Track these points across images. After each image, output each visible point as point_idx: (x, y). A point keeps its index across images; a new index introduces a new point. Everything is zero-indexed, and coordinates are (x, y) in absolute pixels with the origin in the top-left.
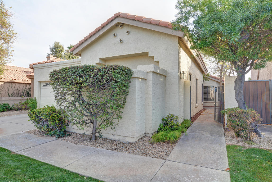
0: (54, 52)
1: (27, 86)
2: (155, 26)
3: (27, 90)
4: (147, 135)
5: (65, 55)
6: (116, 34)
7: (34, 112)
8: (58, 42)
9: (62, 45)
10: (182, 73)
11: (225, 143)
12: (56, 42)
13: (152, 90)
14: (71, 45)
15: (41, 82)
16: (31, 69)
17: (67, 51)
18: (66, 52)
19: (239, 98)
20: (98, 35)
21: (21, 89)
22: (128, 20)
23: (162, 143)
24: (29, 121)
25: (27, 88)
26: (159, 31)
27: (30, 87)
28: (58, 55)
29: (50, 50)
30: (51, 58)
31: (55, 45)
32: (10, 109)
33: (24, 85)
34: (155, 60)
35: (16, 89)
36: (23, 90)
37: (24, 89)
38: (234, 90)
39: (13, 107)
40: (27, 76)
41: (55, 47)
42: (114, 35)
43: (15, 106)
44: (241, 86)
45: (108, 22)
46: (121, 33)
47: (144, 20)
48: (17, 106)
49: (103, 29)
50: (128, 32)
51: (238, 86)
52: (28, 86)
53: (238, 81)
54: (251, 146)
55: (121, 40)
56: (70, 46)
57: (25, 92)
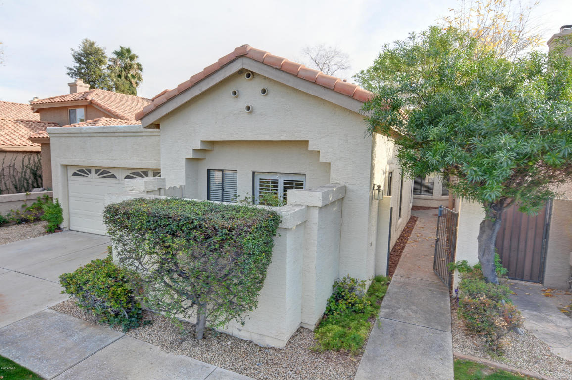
0: (84, 63)
1: (32, 158)
2: (326, 90)
3: (33, 167)
4: (305, 326)
5: (110, 71)
6: (238, 91)
7: (74, 280)
8: (91, 41)
9: (102, 48)
10: (376, 188)
11: (451, 354)
12: (87, 41)
13: (316, 243)
14: (122, 48)
15: (67, 165)
16: (36, 112)
17: (114, 61)
18: (111, 63)
19: (485, 258)
20: (196, 91)
21: (18, 166)
22: (265, 68)
23: (334, 354)
24: (63, 293)
25: (32, 162)
26: (333, 101)
27: (39, 160)
28: (92, 73)
29: (74, 60)
30: (80, 86)
31: (84, 48)
32: (4, 221)
33: (24, 155)
34: (322, 160)
35: (7, 165)
36: (23, 167)
37: (24, 164)
38: (478, 243)
39: (10, 217)
40: (31, 137)
41: (84, 51)
42: (234, 93)
43: (14, 216)
44: (492, 237)
45: (220, 66)
46: (250, 90)
47: (302, 74)
48: (17, 214)
49: (209, 79)
50: (264, 91)
51: (485, 236)
52: (35, 158)
53: (487, 228)
54: (497, 364)
55: (248, 108)
56: (119, 50)
57: (28, 171)
